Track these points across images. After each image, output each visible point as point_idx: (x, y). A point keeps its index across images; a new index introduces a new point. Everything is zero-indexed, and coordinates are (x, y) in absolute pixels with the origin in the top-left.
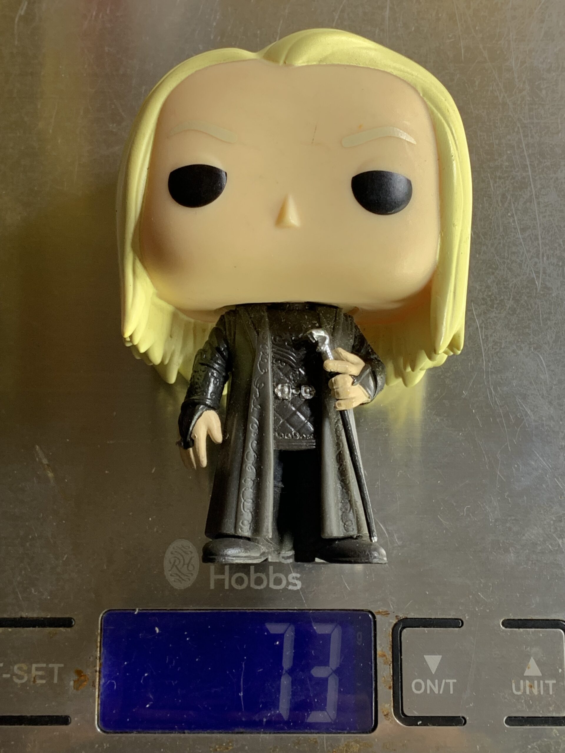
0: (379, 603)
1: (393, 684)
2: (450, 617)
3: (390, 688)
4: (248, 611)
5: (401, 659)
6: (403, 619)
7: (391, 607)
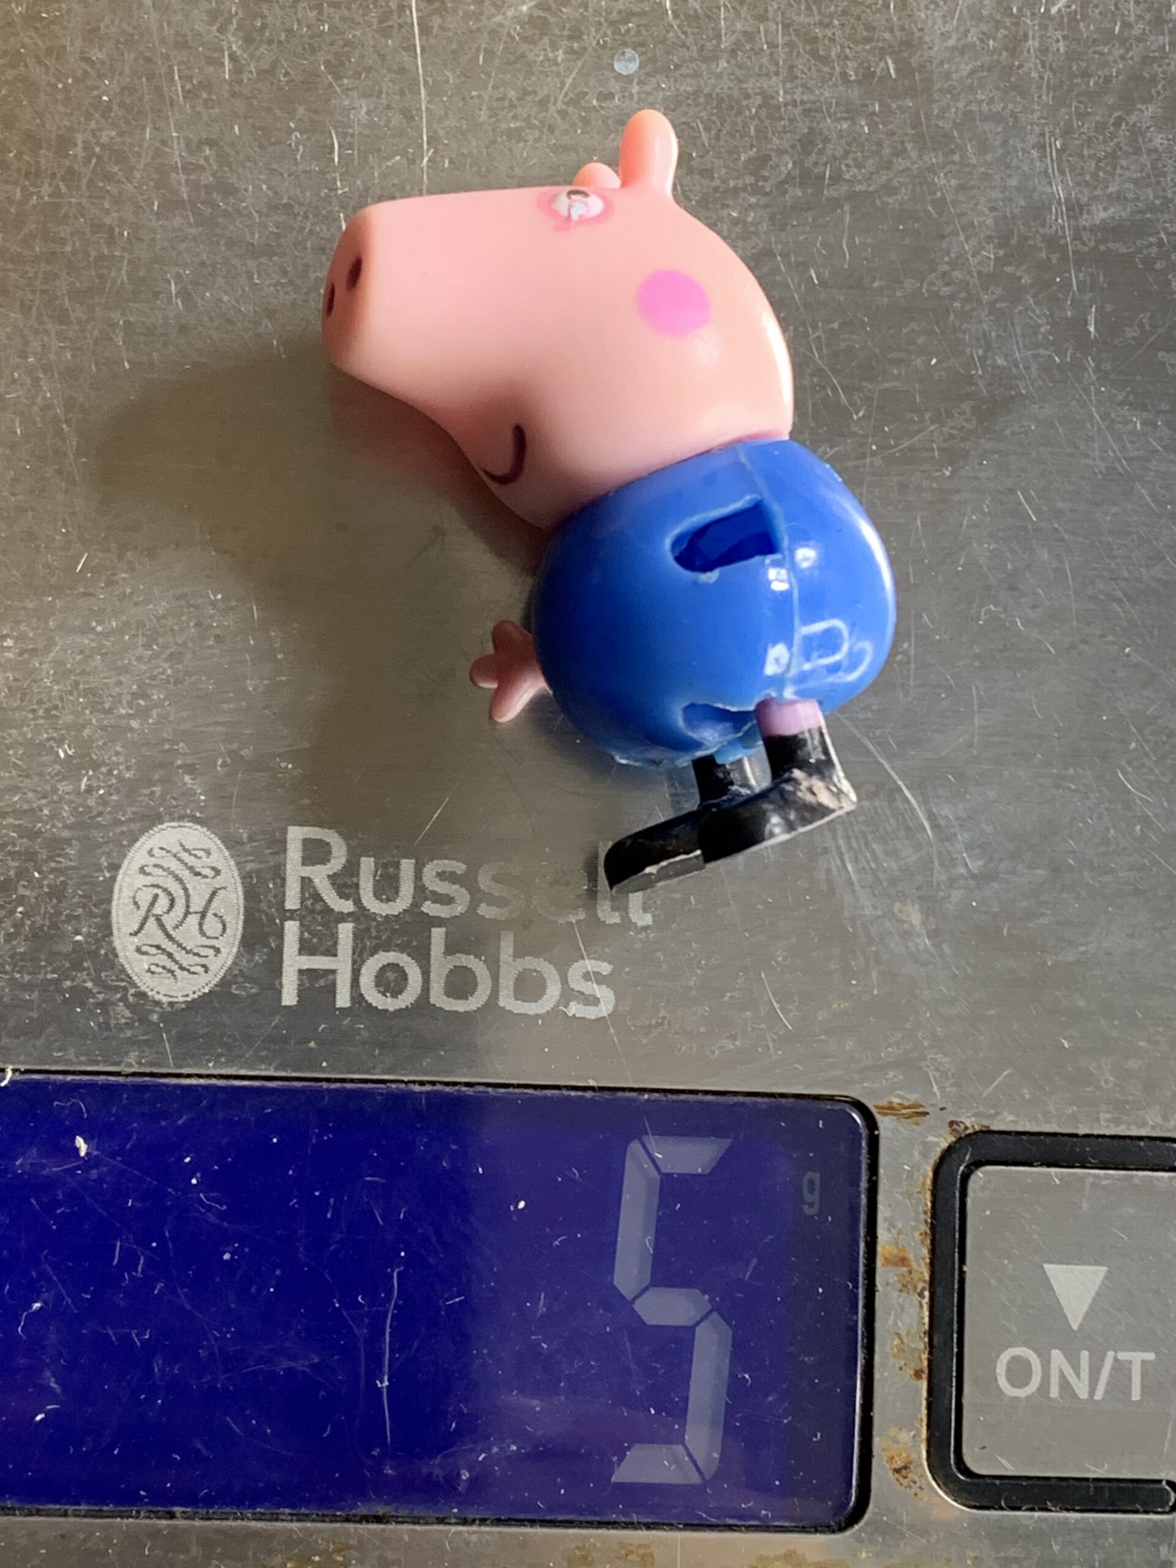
0: (891, 1074)
1: (930, 1361)
2: (1143, 1132)
3: (918, 1374)
4: (417, 1088)
5: (962, 1273)
6: (976, 1133)
7: (935, 1089)
